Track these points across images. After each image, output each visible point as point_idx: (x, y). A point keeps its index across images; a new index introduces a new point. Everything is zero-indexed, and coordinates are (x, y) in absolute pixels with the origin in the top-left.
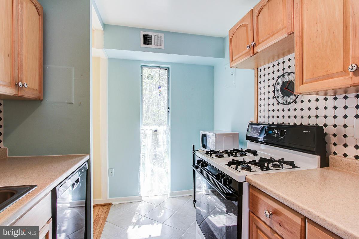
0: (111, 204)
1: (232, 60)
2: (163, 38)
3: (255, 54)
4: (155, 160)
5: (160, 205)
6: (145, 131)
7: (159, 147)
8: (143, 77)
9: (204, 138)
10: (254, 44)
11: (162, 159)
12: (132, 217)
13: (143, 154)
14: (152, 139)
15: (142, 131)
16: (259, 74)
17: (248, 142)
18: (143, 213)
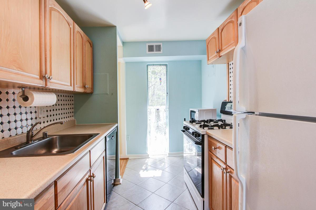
0: (128, 159)
1: (208, 60)
2: (161, 46)
3: (220, 57)
4: (158, 130)
5: (161, 161)
6: (150, 110)
7: (160, 121)
8: (149, 73)
9: (192, 113)
10: (219, 50)
11: (163, 129)
12: (142, 166)
13: (150, 126)
14: (156, 115)
15: (148, 110)
16: (230, 67)
17: (222, 114)
18: (149, 164)
